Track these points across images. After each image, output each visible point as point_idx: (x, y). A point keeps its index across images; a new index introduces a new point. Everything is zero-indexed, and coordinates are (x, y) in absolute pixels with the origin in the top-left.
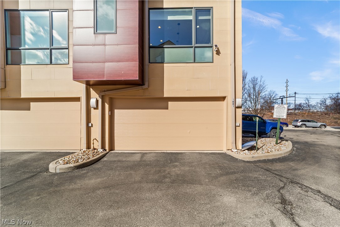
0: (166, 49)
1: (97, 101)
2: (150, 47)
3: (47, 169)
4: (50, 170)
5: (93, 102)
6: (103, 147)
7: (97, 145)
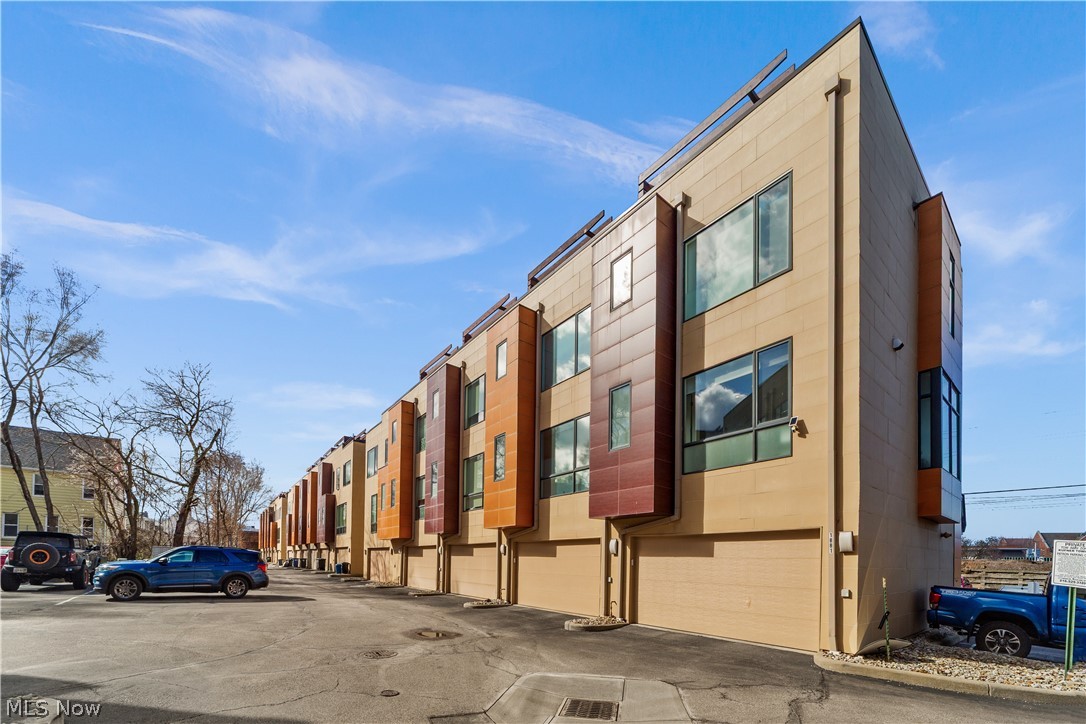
0: (708, 445)
1: (617, 542)
2: (684, 446)
3: (563, 627)
4: (566, 628)
5: (612, 543)
6: (622, 615)
7: (615, 610)
